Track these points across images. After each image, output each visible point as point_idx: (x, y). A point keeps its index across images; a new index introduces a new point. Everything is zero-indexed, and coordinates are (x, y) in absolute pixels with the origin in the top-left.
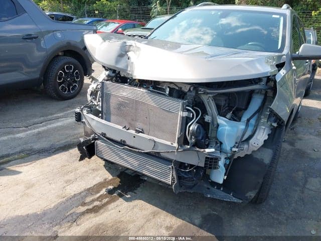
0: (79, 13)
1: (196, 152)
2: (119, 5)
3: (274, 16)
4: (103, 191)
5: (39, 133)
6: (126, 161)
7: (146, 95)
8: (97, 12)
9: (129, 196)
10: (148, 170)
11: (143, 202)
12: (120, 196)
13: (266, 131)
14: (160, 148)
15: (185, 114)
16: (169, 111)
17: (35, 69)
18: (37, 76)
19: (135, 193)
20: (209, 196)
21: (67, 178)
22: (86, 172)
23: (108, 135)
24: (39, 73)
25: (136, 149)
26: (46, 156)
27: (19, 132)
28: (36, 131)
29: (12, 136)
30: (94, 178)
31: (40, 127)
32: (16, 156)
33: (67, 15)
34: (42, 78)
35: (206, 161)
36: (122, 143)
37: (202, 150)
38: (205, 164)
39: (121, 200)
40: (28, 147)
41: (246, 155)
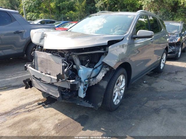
0: (59, 19)
1: (67, 82)
2: (79, 14)
3: (129, 17)
4: (36, 104)
5: (18, 78)
6: (43, 88)
7: (50, 57)
8: (68, 18)
9: (47, 106)
10: (51, 92)
11: (53, 109)
12: (43, 106)
13: (104, 72)
14: (53, 81)
15: (64, 64)
16: (58, 64)
17: (21, 48)
18: (22, 51)
19: (51, 105)
20: (78, 104)
21: (22, 98)
22: (32, 95)
23: (35, 76)
24: (23, 50)
25: (45, 82)
26: (16, 88)
27: (8, 78)
28: (16, 77)
29: (4, 80)
30: (34, 98)
31: (19, 76)
32: (3, 88)
33: (52, 20)
34: (25, 52)
35: (71, 86)
36: (40, 79)
37: (69, 81)
38: (71, 87)
39: (43, 107)
40: (9, 84)
41: (95, 84)
